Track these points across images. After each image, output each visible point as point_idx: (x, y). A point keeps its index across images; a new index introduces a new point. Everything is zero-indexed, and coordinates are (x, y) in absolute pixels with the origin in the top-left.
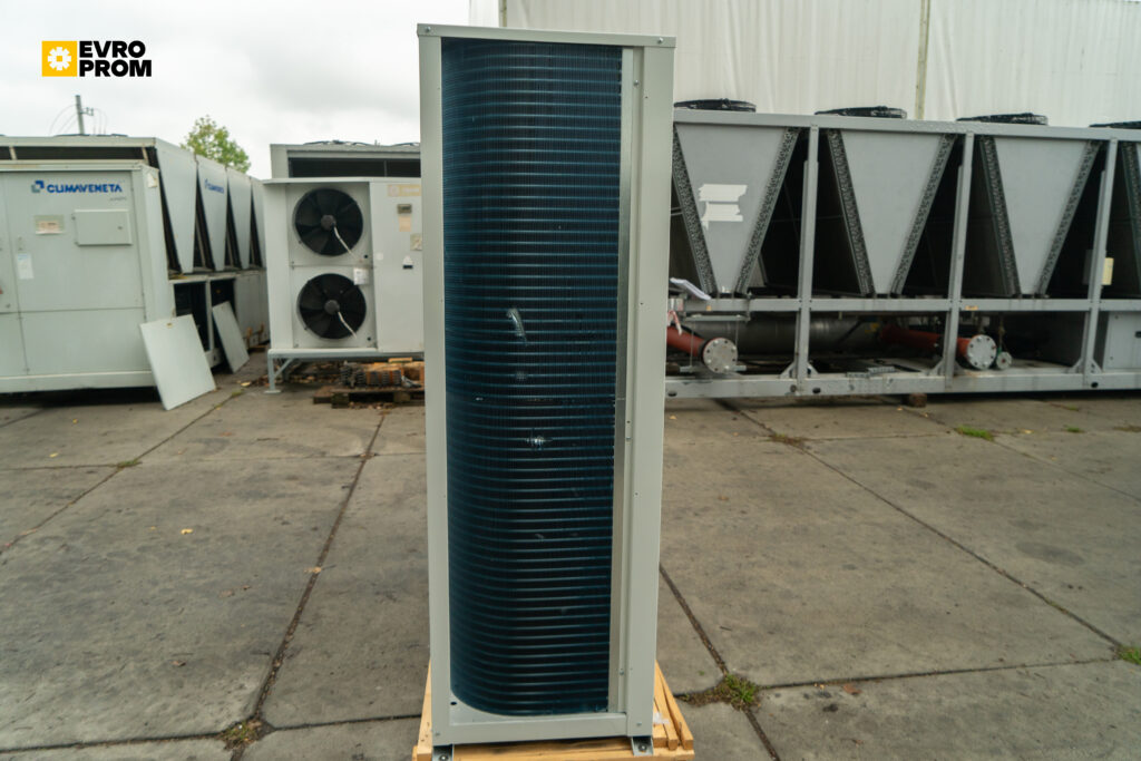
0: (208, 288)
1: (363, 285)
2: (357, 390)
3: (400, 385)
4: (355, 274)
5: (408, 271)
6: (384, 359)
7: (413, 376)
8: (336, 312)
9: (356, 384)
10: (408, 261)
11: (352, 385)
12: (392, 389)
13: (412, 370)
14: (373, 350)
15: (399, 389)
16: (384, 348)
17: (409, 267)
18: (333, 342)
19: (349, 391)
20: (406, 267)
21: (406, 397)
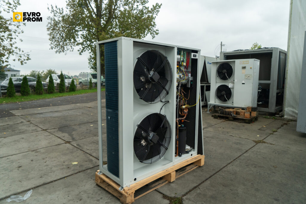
0: (205, 87)
1: (231, 88)
2: (220, 115)
3: (231, 115)
4: (230, 85)
5: (244, 85)
6: (233, 108)
7: (238, 113)
8: (224, 94)
9: (220, 113)
10: (243, 82)
11: (219, 113)
12: (229, 116)
13: (238, 112)
14: (232, 105)
15: (230, 116)
16: (235, 105)
17: (244, 84)
18: (223, 102)
19: (218, 115)
20: (243, 84)
21: (231, 119)
